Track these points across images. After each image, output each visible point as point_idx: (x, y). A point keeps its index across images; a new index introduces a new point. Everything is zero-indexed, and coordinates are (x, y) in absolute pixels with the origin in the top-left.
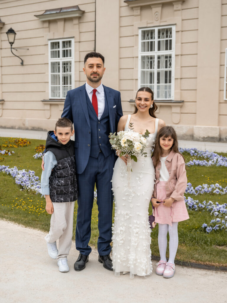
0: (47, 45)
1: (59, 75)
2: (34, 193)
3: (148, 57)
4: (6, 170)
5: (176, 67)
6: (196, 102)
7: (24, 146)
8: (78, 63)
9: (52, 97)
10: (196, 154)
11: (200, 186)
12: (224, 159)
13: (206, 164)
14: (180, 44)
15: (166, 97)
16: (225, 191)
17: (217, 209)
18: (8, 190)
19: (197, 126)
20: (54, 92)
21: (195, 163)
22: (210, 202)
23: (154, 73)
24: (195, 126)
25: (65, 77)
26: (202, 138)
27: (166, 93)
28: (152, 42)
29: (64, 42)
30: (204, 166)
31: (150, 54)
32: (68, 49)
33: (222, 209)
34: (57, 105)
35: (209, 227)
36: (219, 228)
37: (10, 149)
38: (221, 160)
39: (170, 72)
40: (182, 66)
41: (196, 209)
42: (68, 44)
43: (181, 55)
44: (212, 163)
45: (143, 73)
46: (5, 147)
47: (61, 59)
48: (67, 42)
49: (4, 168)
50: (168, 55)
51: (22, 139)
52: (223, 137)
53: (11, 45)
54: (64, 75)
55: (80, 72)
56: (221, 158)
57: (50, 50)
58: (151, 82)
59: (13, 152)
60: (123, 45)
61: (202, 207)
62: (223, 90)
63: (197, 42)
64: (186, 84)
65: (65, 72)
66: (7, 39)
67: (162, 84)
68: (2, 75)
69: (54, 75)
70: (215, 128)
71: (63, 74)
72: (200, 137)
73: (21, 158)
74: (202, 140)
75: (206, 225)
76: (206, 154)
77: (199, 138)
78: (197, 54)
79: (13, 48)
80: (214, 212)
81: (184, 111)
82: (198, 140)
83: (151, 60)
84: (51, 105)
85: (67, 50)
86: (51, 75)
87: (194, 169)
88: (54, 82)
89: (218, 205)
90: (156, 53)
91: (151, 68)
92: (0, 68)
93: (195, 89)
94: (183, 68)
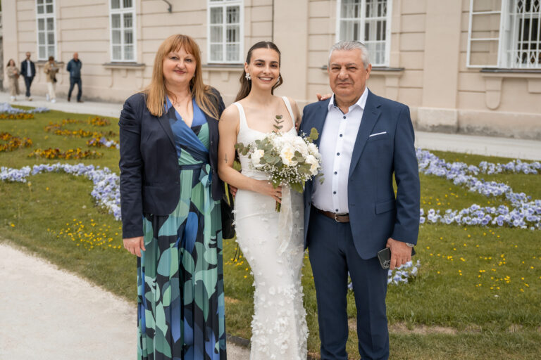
1: (222, 28)
4: (90, 172)
5: (393, 14)
6: (422, 70)
8: (249, 9)
9: (212, 59)
12: (441, 163)
15: (378, 62)
18: (72, 206)
19: (422, 108)
20: (215, 53)
23: (360, 24)
24: (419, 108)
25: (230, 31)
26: (431, 127)
27: (378, 54)
34: (219, 72)
39: (385, 22)
40: (403, 13)
45: (344, 24)
47: (225, 3)
49: (90, 170)
52: (464, 125)
54: (230, 27)
55: (252, 22)
56: (437, 161)
58: (355, 38)
62: (466, 52)
64: (409, 42)
65: (230, 22)
67: (373, 41)
68: (142, 27)
69: (215, 28)
70: (453, 112)
71: (227, 26)
72: (427, 126)
74: (430, 129)
77: (425, 127)
81: (404, 84)
82: (424, 130)
84: (210, 72)
86: (211, 26)
88: (215, 38)
91: (356, 16)
92: (140, 16)
93: (421, 49)
94: (404, 16)
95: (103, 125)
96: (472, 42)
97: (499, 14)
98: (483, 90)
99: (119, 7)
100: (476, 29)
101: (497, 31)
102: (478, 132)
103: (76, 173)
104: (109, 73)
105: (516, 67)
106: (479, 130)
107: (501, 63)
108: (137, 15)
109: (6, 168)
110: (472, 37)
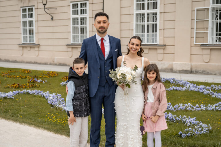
0: (70, 6)
1: (78, 27)
2: (61, 110)
3: (140, 14)
4: (41, 93)
5: (160, 20)
6: (174, 45)
7: (54, 77)
8: (91, 18)
9: (73, 42)
10: (174, 82)
11: (177, 105)
12: (195, 86)
13: (182, 89)
14: (163, 5)
15: (153, 42)
16: (195, 108)
17: (189, 121)
18: (43, 108)
19: (175, 63)
20: (75, 39)
21: (173, 88)
22: (185, 116)
23: (145, 25)
24: (173, 63)
25: (82, 28)
26: (179, 71)
27: (153, 39)
28: (143, 4)
29: (81, 4)
30: (180, 90)
31: (142, 12)
32: (85, 8)
33: (193, 121)
34: (77, 48)
35: (184, 134)
36: (190, 135)
37: (44, 79)
38: (192, 86)
39: (156, 24)
40: (165, 20)
41: (175, 122)
42: (84, 5)
43: (164, 13)
44: (186, 89)
45: (137, 25)
46: (41, 77)
47: (79, 16)
48: (83, 4)
49: (40, 92)
50: (154, 12)
51: (52, 72)
52: (194, 70)
53: (45, 6)
54: (82, 27)
56: (192, 85)
57: (71, 9)
58: (142, 32)
59: (46, 81)
60: (123, 6)
61: (178, 120)
62: (194, 37)
63: (175, 3)
64: (168, 33)
65: (82, 24)
66: (42, 2)
67: (151, 33)
68: (38, 27)
69: (74, 27)
70: (188, 64)
72: (177, 70)
73: (51, 85)
74: (179, 72)
75: (181, 132)
76: (181, 82)
77: (176, 71)
78: (175, 12)
79: (46, 8)
80: (187, 123)
81: (166, 52)
82: (176, 72)
83: (143, 16)
84: (72, 48)
85: (84, 10)
86: (73, 27)
87: (173, 92)
88: (75, 32)
89: (190, 118)
90: (146, 11)
91: (143, 22)
92: (37, 22)
93: (173, 36)
94: (165, 22)
95: (28, 73)
96: (196, 33)
97: (208, 21)
98: (202, 54)
99: (26, 18)
100: (197, 27)
101: (208, 28)
102: (200, 73)
103: (34, 94)
104: (21, 49)
105: (216, 44)
106: (200, 72)
107: (209, 42)
108: (36, 21)
109: (2, 92)
110: (196, 31)
